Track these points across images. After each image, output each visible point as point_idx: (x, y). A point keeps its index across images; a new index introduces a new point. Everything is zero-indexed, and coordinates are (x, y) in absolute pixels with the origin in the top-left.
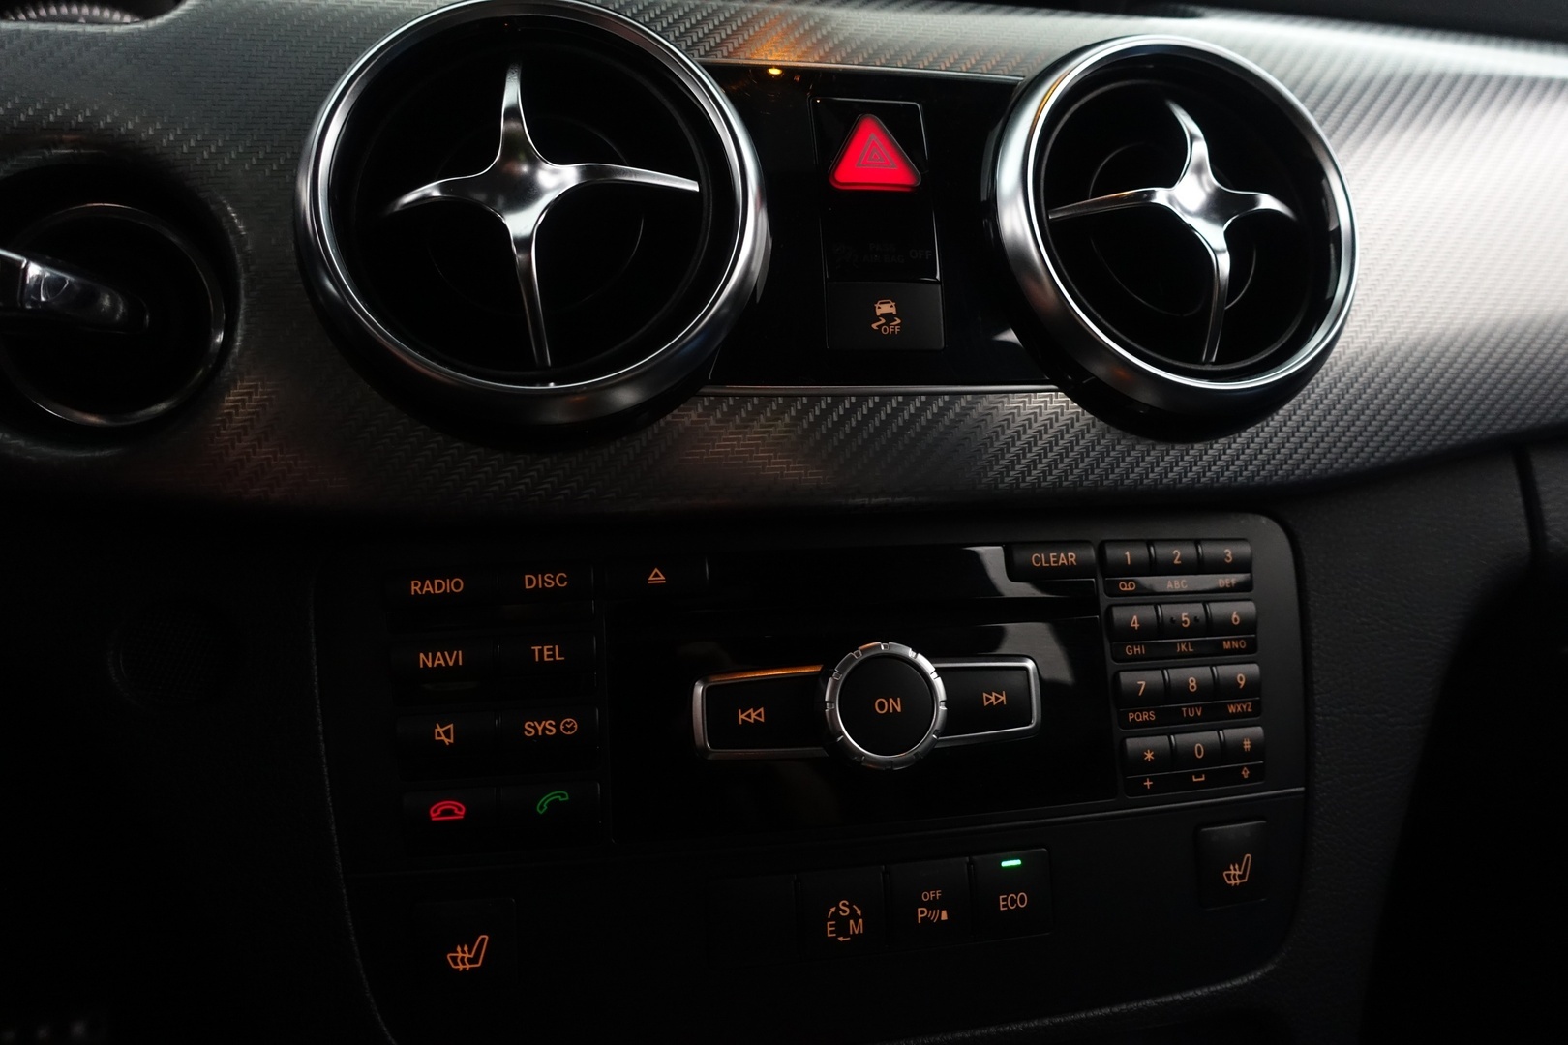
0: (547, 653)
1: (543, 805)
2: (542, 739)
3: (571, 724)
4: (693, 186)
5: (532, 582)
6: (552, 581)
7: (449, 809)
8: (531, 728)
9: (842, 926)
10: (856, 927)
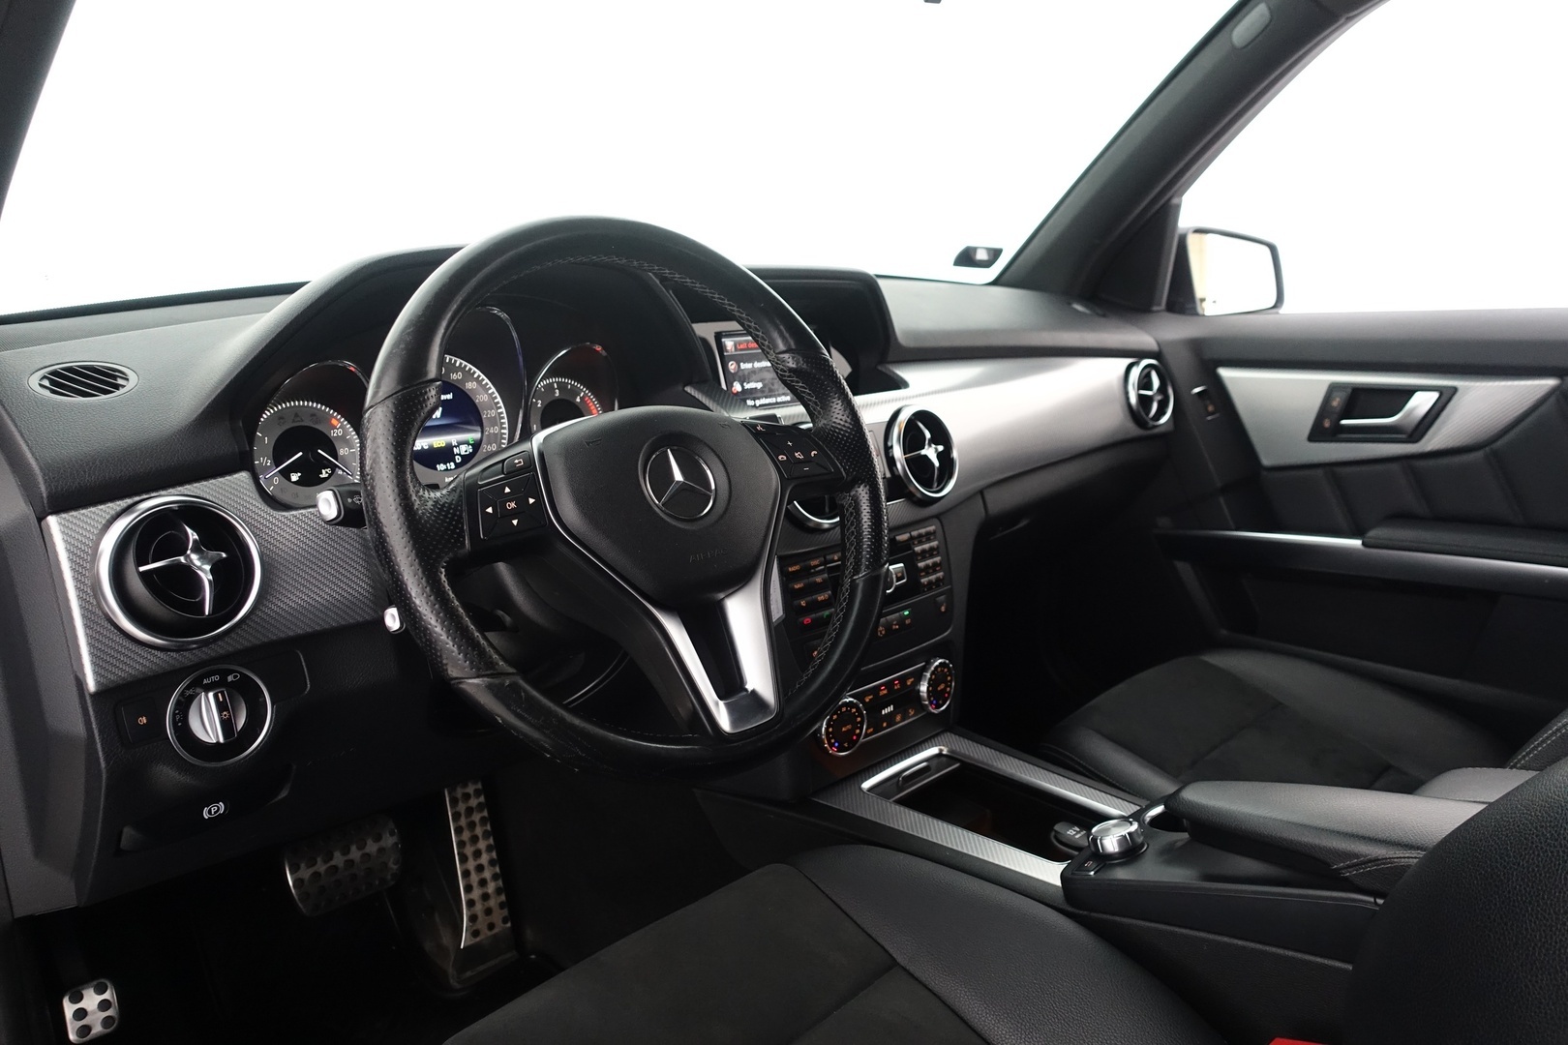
7: (807, 620)
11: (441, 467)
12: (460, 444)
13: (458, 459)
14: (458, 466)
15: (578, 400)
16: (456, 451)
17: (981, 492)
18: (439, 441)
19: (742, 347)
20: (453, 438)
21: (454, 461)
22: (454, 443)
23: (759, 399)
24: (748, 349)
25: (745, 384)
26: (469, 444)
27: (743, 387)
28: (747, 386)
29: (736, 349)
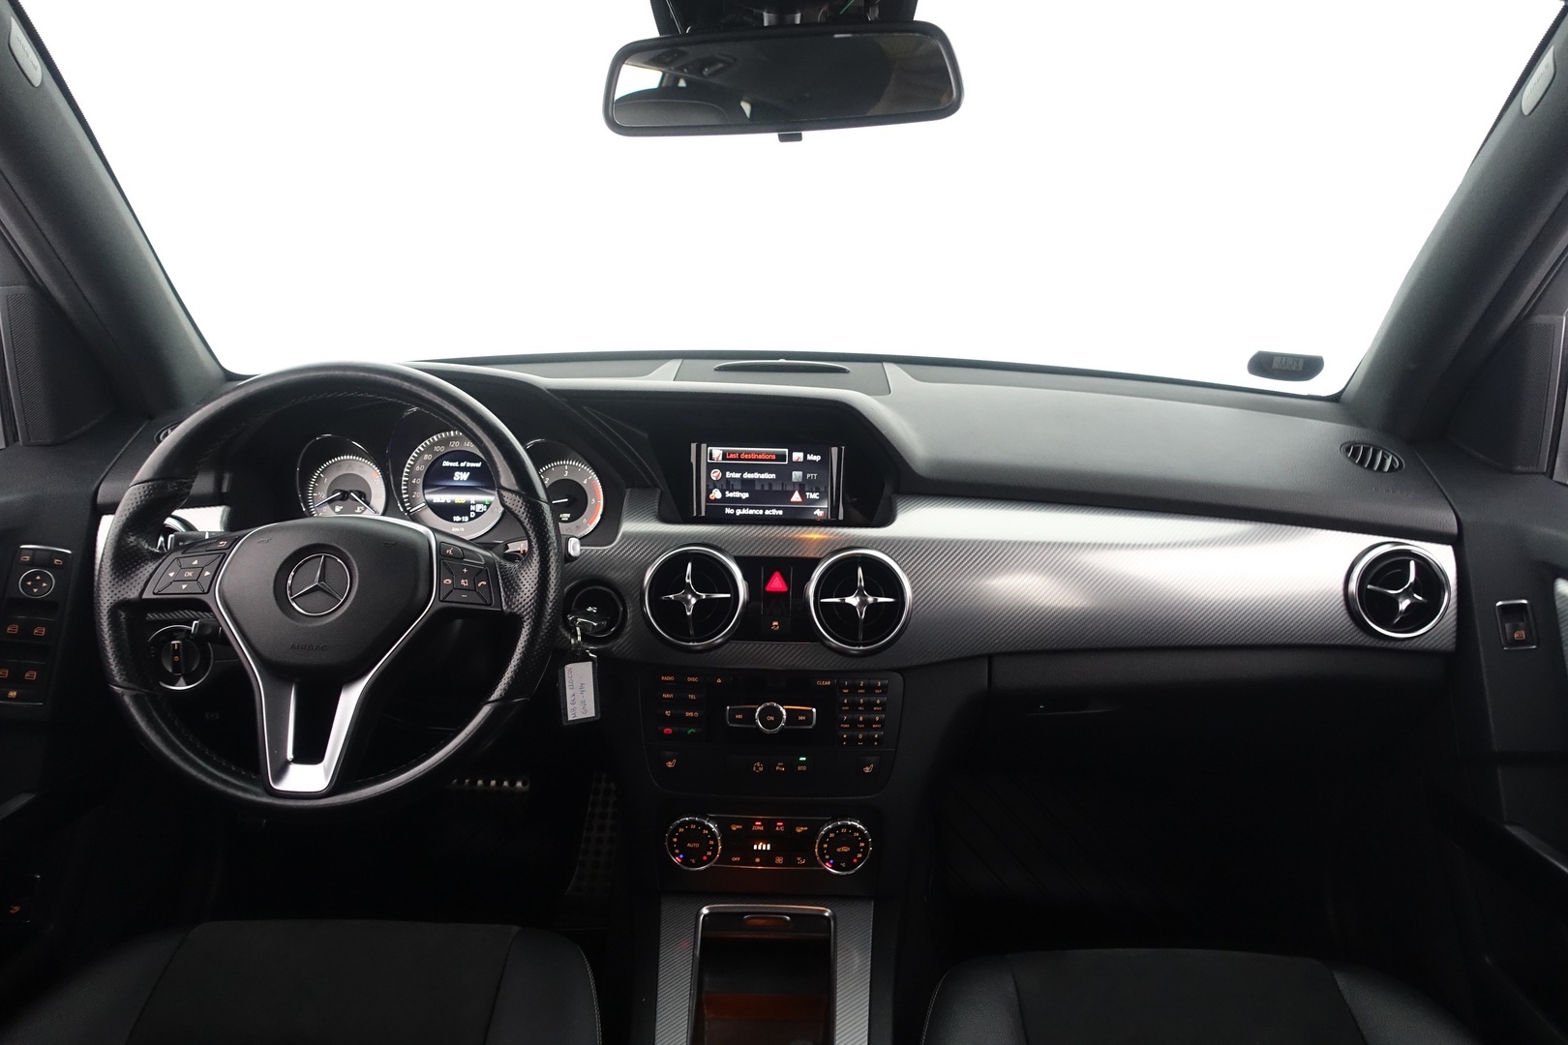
0: (692, 697)
1: (689, 732)
2: (689, 717)
3: (697, 714)
4: (728, 595)
5: (689, 679)
6: (694, 679)
7: (668, 730)
8: (687, 714)
9: (757, 768)
10: (761, 769)
11: (457, 518)
12: (477, 503)
13: (473, 515)
14: (470, 519)
15: (585, 482)
16: (472, 508)
17: (991, 657)
18: (460, 498)
19: (732, 456)
20: (472, 498)
21: (469, 516)
22: (473, 502)
23: (741, 508)
24: (740, 459)
25: (727, 492)
26: (484, 504)
27: (723, 494)
28: (729, 494)
29: (724, 458)
